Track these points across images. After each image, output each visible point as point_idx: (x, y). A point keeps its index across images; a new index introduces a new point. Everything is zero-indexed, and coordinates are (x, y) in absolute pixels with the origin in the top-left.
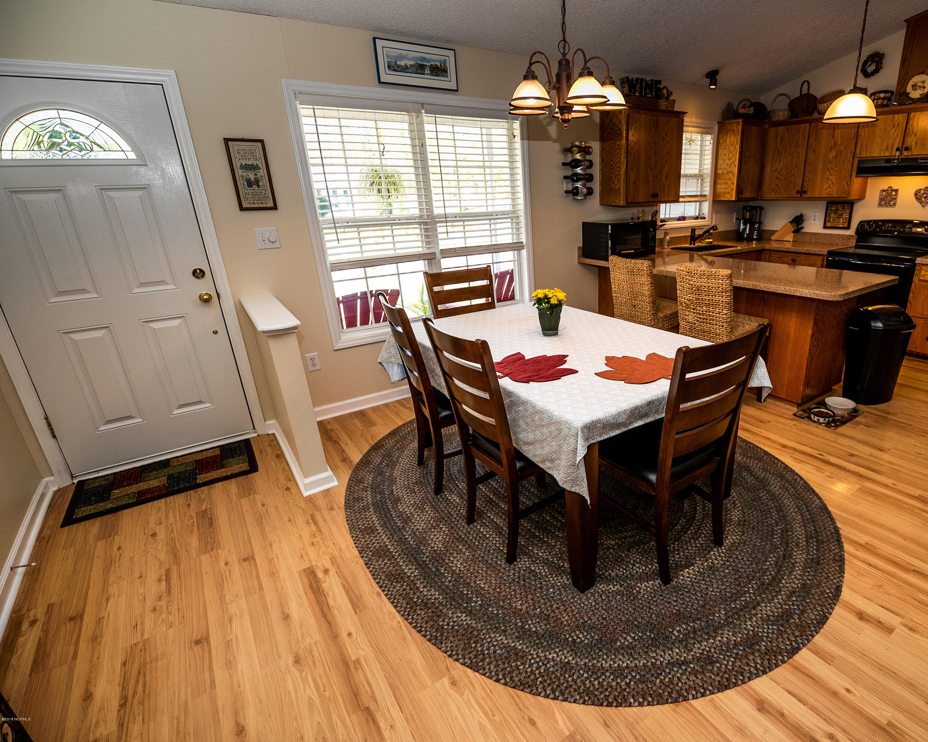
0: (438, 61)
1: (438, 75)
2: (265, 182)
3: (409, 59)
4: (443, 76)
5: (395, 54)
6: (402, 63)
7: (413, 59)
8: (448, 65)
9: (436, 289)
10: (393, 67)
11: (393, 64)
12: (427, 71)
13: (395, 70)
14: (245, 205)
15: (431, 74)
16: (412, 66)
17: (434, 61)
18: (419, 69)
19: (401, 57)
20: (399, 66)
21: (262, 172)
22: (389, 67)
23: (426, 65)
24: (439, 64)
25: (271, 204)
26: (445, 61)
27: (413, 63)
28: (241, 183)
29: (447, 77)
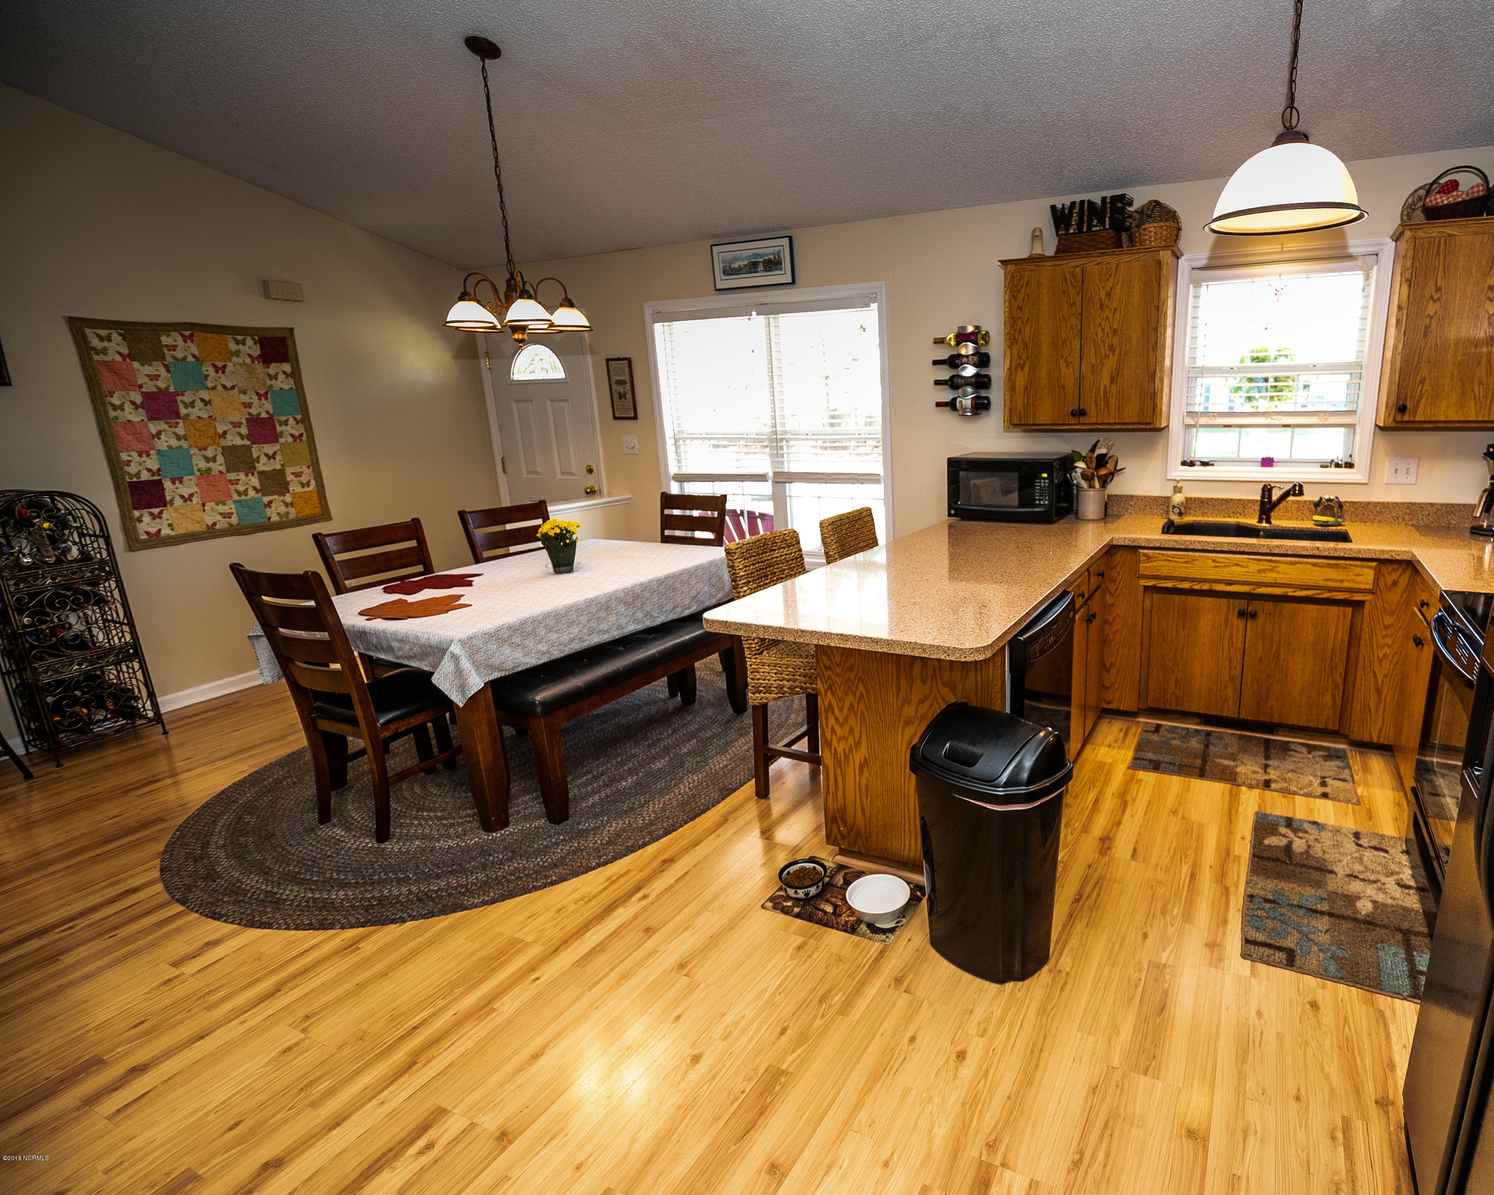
0: (771, 254)
1: (772, 270)
2: (629, 395)
3: (743, 260)
4: (777, 270)
5: (730, 258)
6: (736, 265)
7: (747, 258)
8: (782, 256)
9: (667, 512)
10: (729, 271)
11: (728, 268)
12: (761, 268)
13: (730, 275)
14: (617, 415)
15: (765, 270)
16: (745, 266)
17: (768, 255)
18: (753, 267)
19: (735, 259)
20: (732, 269)
21: (628, 386)
22: (724, 272)
23: (758, 262)
24: (772, 257)
25: (632, 415)
26: (779, 252)
27: (746, 262)
28: (616, 396)
29: (781, 269)
